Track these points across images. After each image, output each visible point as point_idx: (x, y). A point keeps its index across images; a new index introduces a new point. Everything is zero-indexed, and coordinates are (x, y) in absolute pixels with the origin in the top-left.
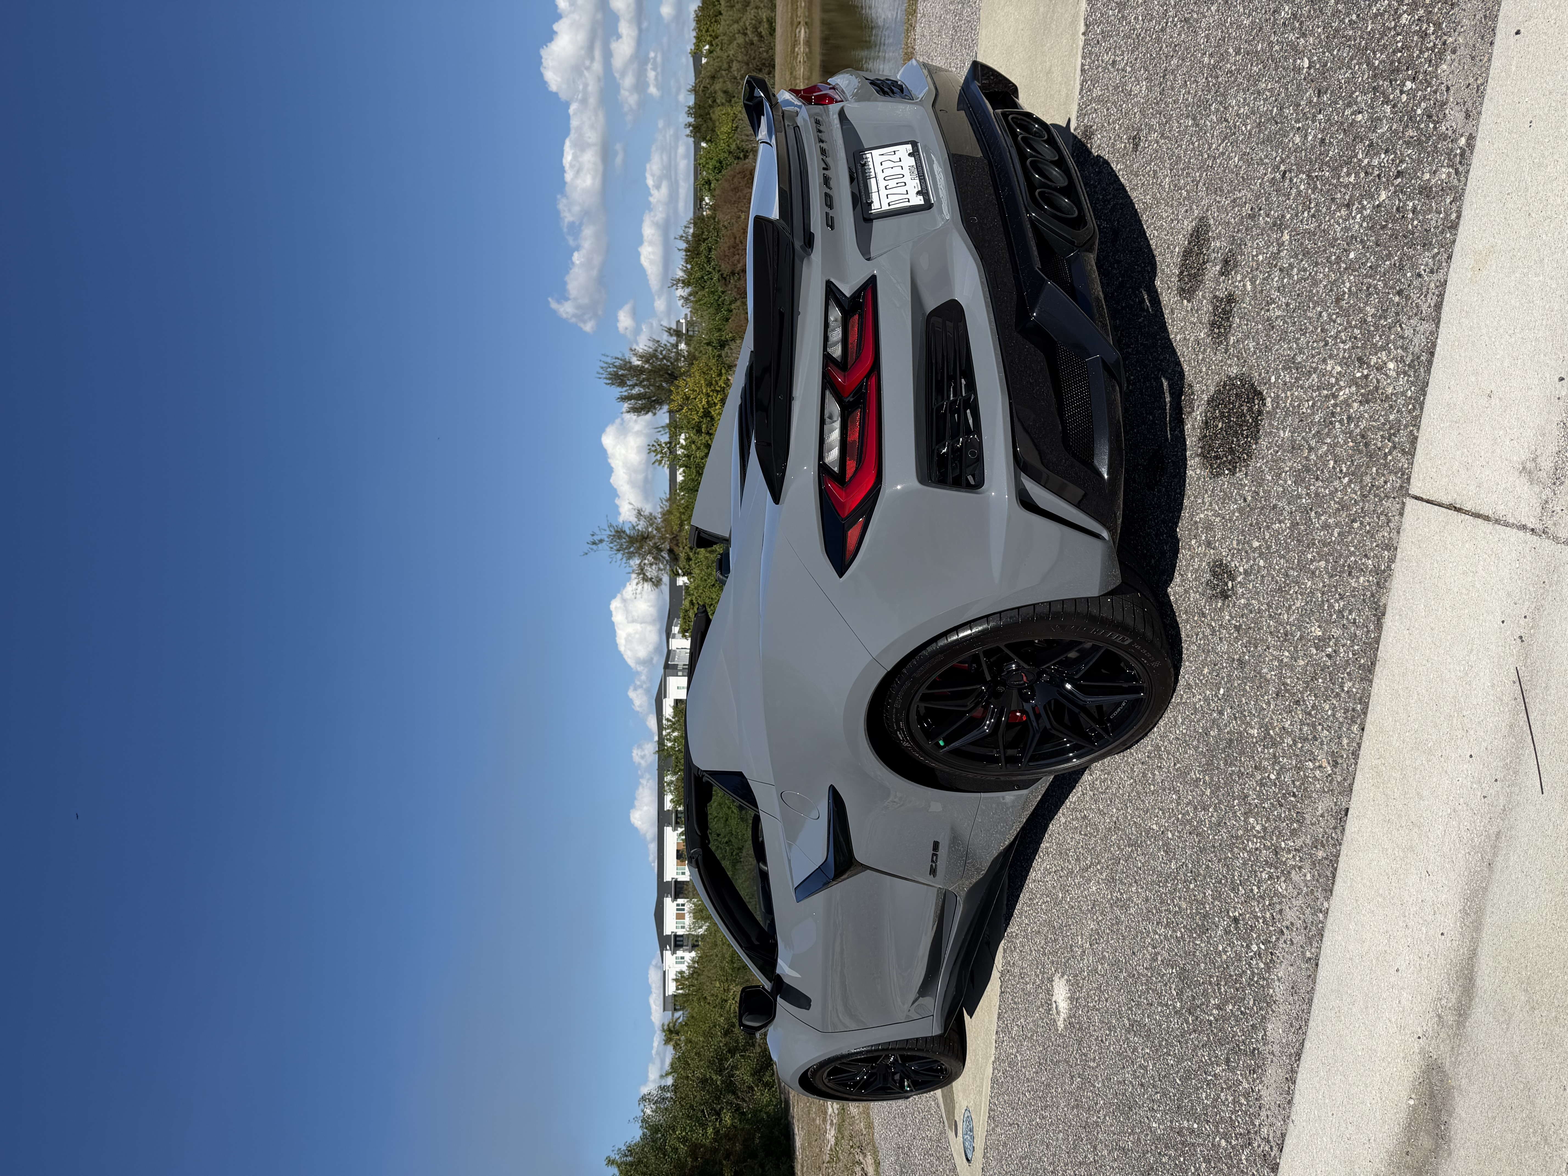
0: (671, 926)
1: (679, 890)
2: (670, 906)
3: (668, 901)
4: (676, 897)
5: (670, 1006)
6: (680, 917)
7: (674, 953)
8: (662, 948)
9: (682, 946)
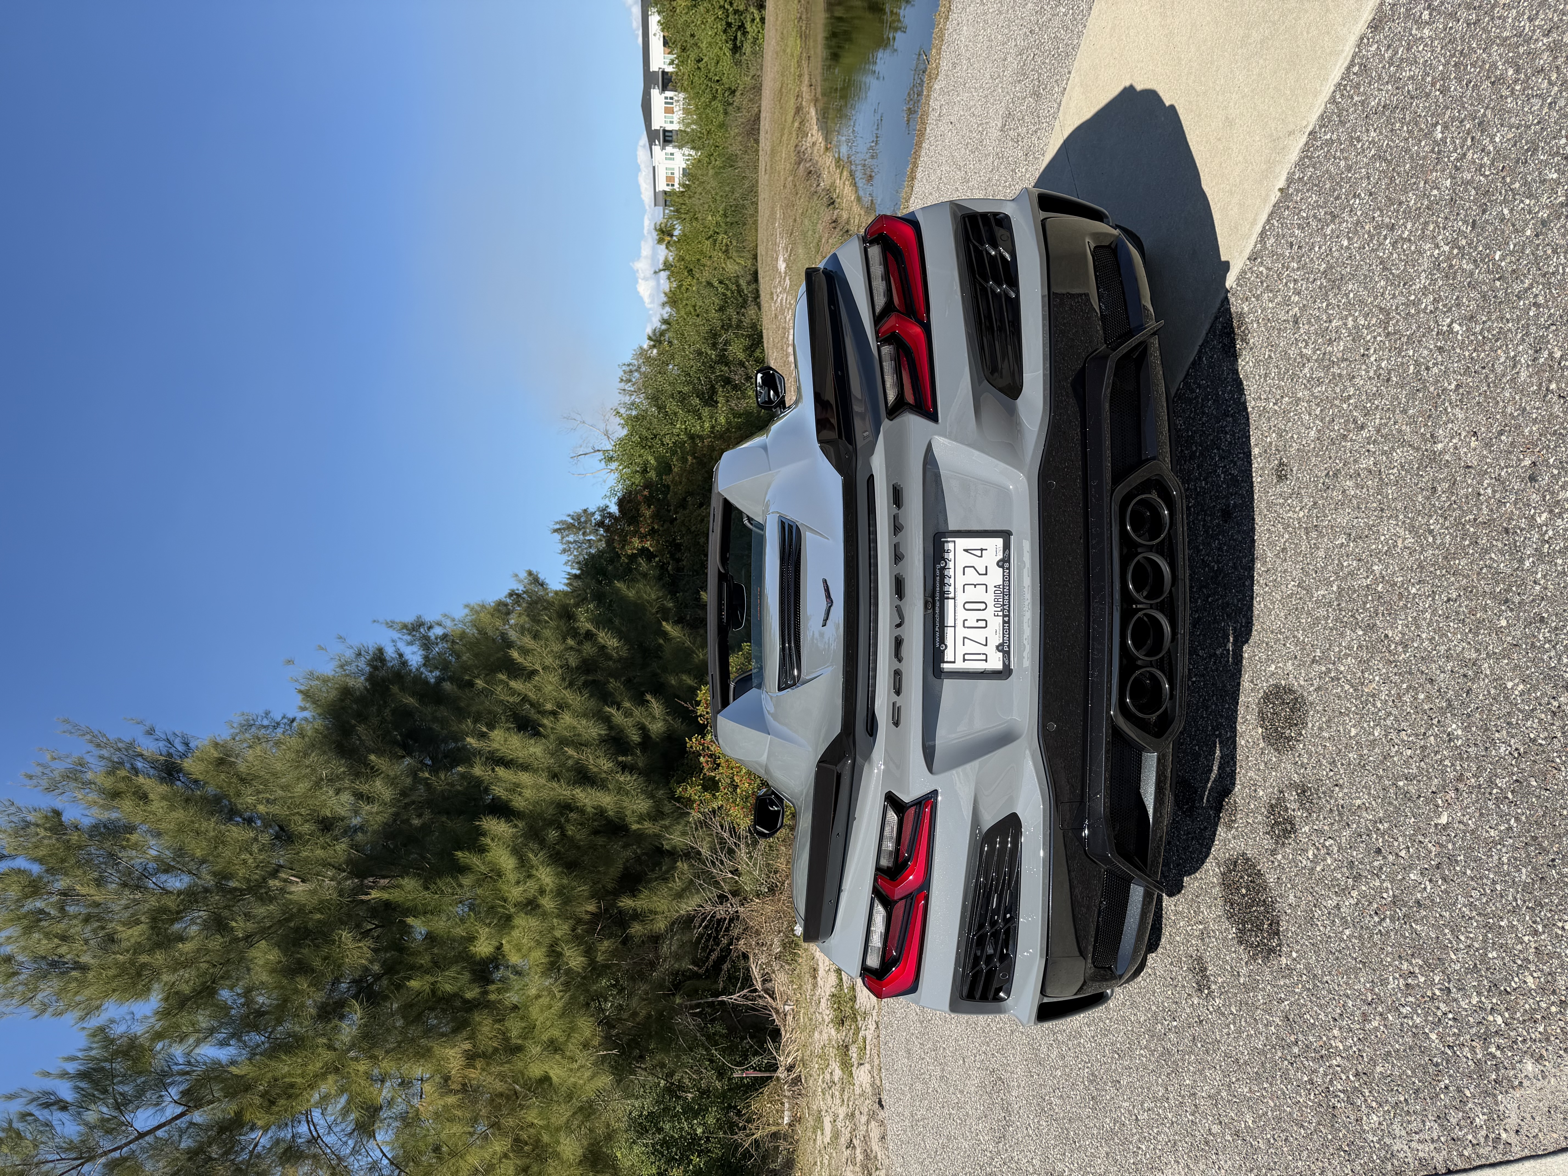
0: (659, 121)
1: (666, 82)
2: (658, 98)
3: (655, 93)
4: (664, 88)
5: (661, 200)
6: (669, 111)
7: (663, 148)
8: (651, 142)
9: (670, 142)
